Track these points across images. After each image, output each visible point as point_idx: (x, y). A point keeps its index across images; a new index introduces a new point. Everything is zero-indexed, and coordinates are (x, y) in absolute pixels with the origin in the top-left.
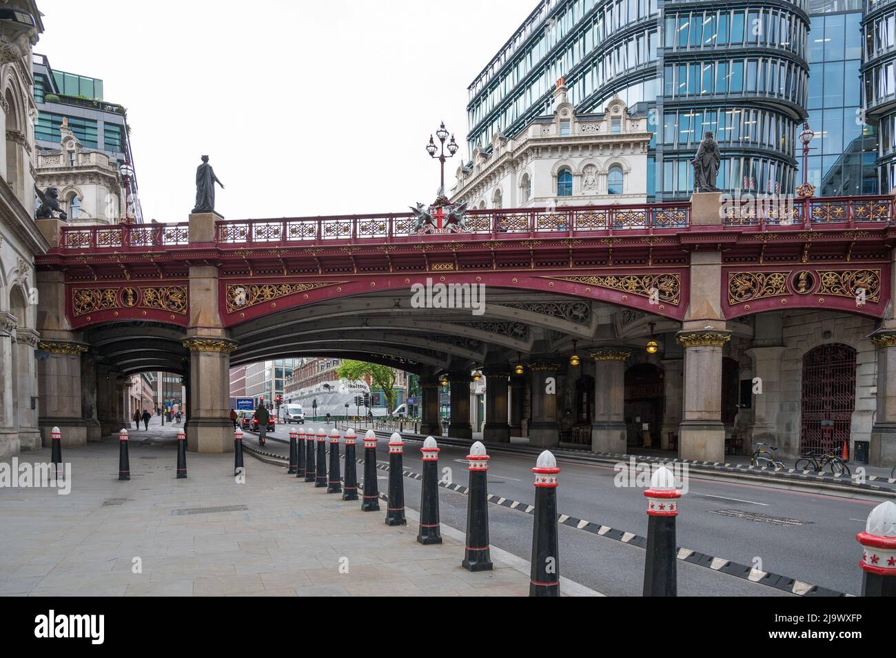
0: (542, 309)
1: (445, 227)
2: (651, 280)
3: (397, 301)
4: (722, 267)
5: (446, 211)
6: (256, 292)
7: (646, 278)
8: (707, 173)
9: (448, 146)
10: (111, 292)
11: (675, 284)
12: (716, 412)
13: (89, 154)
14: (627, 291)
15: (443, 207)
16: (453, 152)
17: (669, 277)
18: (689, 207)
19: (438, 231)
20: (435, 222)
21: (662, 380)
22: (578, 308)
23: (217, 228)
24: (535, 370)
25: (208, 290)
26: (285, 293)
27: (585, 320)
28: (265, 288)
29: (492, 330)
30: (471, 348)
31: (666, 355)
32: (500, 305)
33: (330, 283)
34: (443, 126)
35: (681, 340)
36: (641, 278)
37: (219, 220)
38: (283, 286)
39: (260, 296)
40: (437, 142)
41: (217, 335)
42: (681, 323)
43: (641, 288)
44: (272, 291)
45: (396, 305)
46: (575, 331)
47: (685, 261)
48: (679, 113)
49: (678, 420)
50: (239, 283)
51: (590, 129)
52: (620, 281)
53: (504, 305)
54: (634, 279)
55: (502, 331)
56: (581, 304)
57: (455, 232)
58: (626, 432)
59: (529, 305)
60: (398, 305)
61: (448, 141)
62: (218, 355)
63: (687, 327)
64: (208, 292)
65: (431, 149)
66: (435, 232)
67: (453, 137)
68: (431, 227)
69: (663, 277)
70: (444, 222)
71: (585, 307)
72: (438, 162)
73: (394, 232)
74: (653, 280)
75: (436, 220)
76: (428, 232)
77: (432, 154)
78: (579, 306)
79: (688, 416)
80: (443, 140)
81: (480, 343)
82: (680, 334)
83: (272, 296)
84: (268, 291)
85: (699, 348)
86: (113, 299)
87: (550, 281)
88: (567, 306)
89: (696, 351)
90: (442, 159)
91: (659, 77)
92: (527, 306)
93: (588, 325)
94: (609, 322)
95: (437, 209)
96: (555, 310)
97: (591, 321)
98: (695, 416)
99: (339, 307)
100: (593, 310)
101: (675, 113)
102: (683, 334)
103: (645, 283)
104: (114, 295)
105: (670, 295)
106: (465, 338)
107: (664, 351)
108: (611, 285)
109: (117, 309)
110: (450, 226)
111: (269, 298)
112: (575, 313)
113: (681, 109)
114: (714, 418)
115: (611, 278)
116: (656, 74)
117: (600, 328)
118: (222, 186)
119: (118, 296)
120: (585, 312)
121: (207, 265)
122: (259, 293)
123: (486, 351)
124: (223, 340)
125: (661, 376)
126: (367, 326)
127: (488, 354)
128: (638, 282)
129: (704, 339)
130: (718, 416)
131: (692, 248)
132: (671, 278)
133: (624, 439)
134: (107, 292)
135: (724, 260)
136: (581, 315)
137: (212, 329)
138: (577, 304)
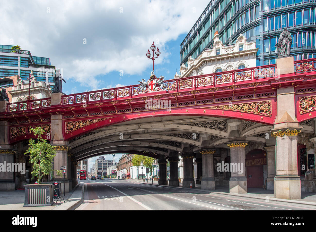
0: (204, 125)
1: (154, 89)
2: (256, 105)
3: (140, 126)
4: (295, 95)
5: (154, 82)
6: (77, 124)
7: (253, 104)
8: (284, 49)
9: (156, 52)
10: (24, 128)
11: (269, 106)
12: (295, 170)
13: (39, 82)
14: (243, 111)
15: (153, 80)
16: (158, 55)
17: (265, 102)
18: (275, 66)
19: (151, 91)
20: (150, 87)
21: (266, 157)
22: (221, 124)
23: (62, 99)
24: (203, 154)
25: (58, 124)
26: (88, 124)
27: (225, 128)
28: (80, 122)
29: (184, 137)
30: (177, 146)
31: (267, 144)
32: (184, 125)
33: (106, 118)
34: (153, 44)
35: (273, 134)
36: (250, 104)
37: (63, 95)
38: (88, 121)
39: (79, 126)
40: (151, 52)
41: (61, 143)
42: (273, 125)
43: (251, 109)
44: (83, 124)
45: (139, 128)
46: (220, 134)
47: (274, 94)
48: (271, 38)
49: (273, 176)
50: (71, 121)
51: (229, 50)
52: (239, 107)
53: (186, 125)
54: (246, 105)
55: (188, 137)
56: (222, 122)
57: (158, 91)
58: (246, 182)
59: (198, 124)
60: (140, 128)
61: (156, 51)
62: (62, 152)
63: (276, 127)
64: (58, 126)
65: (149, 55)
66: (150, 92)
67: (158, 48)
68: (148, 90)
69: (262, 103)
70: (154, 87)
71: (224, 123)
72: (152, 61)
73: (133, 94)
74: (257, 105)
75: (150, 86)
76: (147, 92)
77: (149, 57)
78: (221, 123)
79: (279, 173)
80: (153, 50)
81: (180, 143)
82: (273, 131)
83: (83, 125)
84: (81, 124)
85: (283, 138)
86: (24, 131)
87: (203, 109)
88: (215, 123)
89: (282, 139)
90: (153, 59)
91: (261, 24)
92: (197, 125)
93: (226, 131)
94: (236, 129)
95: (151, 81)
96: (210, 125)
97: (227, 129)
98: (283, 173)
99: (116, 130)
100: (228, 124)
101: (269, 38)
102: (274, 131)
103: (252, 107)
104: (24, 129)
105: (266, 112)
106: (174, 142)
107: (266, 142)
108: (234, 109)
109: (25, 135)
110: (157, 88)
111: (82, 126)
112: (220, 126)
113: (272, 36)
114: (294, 174)
115: (234, 106)
116: (259, 23)
117: (232, 132)
118: (65, 82)
119: (26, 129)
120: (224, 125)
121: (58, 114)
122: (78, 125)
123: (183, 147)
124: (64, 145)
125: (265, 155)
126: (131, 138)
127: (184, 148)
128: (249, 107)
129: (286, 132)
130: (296, 173)
131: (277, 86)
132: (267, 103)
133: (246, 185)
134: (22, 128)
135: (296, 91)
136: (222, 127)
137: (59, 141)
138: (220, 122)
